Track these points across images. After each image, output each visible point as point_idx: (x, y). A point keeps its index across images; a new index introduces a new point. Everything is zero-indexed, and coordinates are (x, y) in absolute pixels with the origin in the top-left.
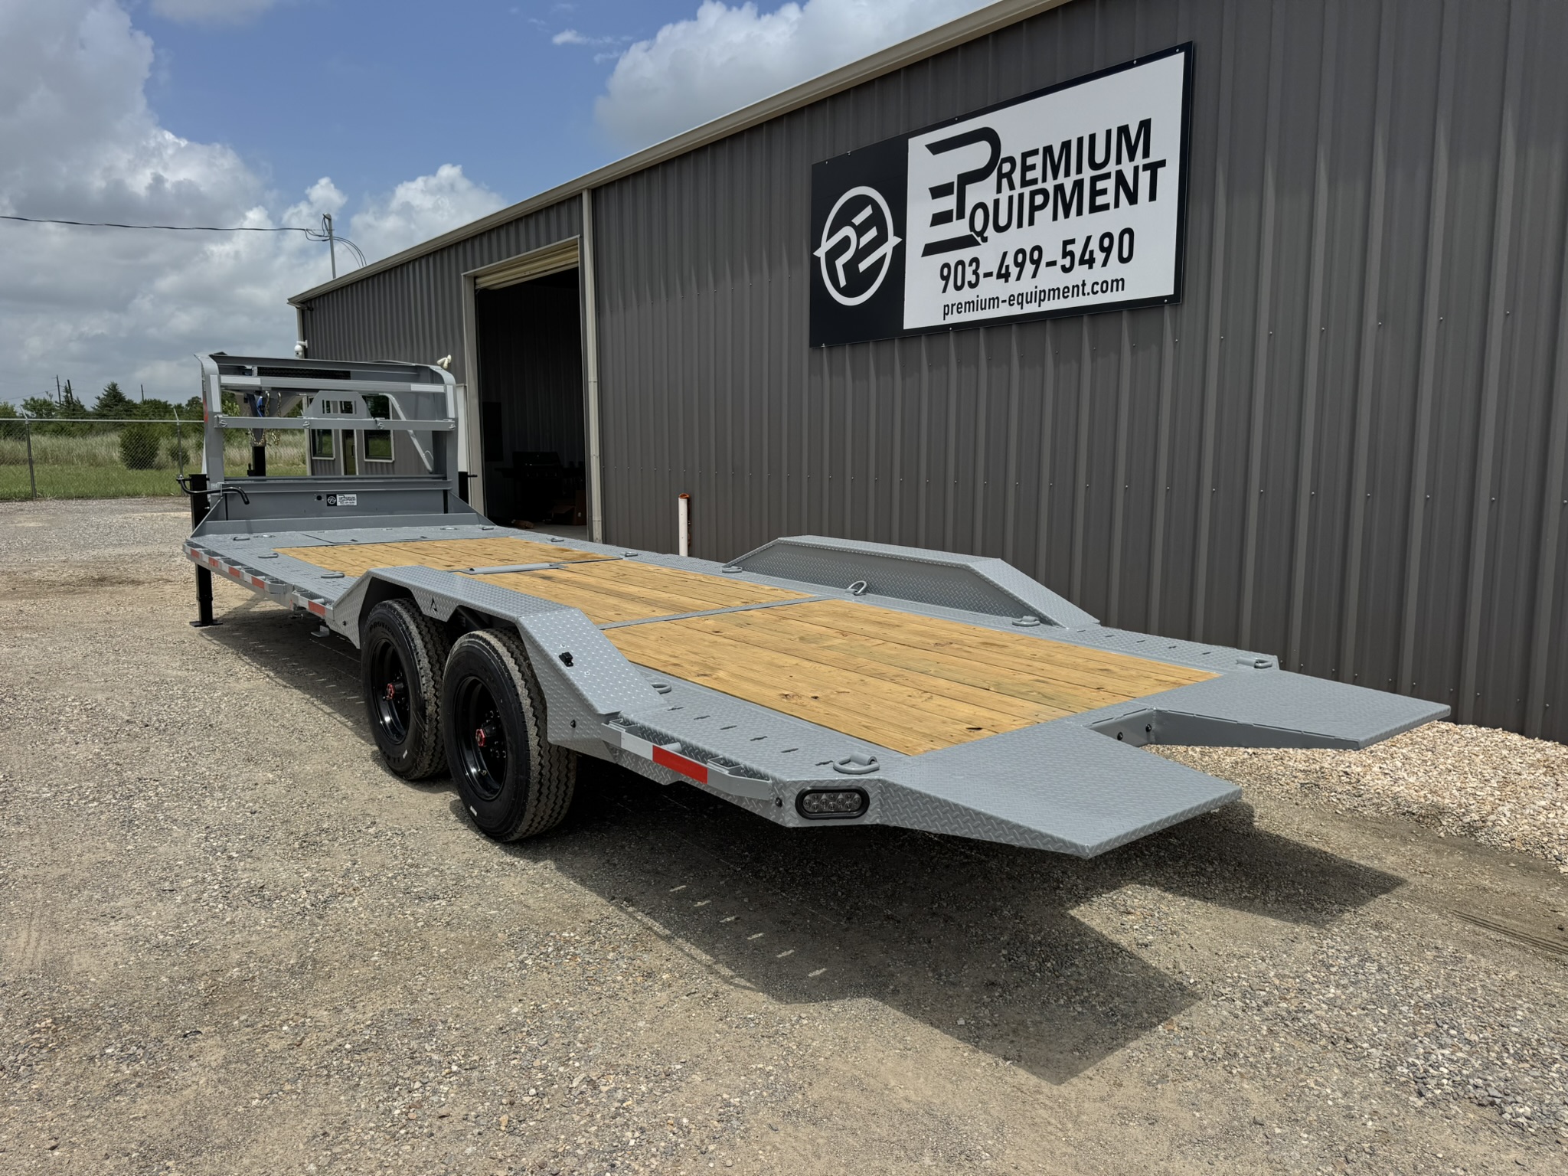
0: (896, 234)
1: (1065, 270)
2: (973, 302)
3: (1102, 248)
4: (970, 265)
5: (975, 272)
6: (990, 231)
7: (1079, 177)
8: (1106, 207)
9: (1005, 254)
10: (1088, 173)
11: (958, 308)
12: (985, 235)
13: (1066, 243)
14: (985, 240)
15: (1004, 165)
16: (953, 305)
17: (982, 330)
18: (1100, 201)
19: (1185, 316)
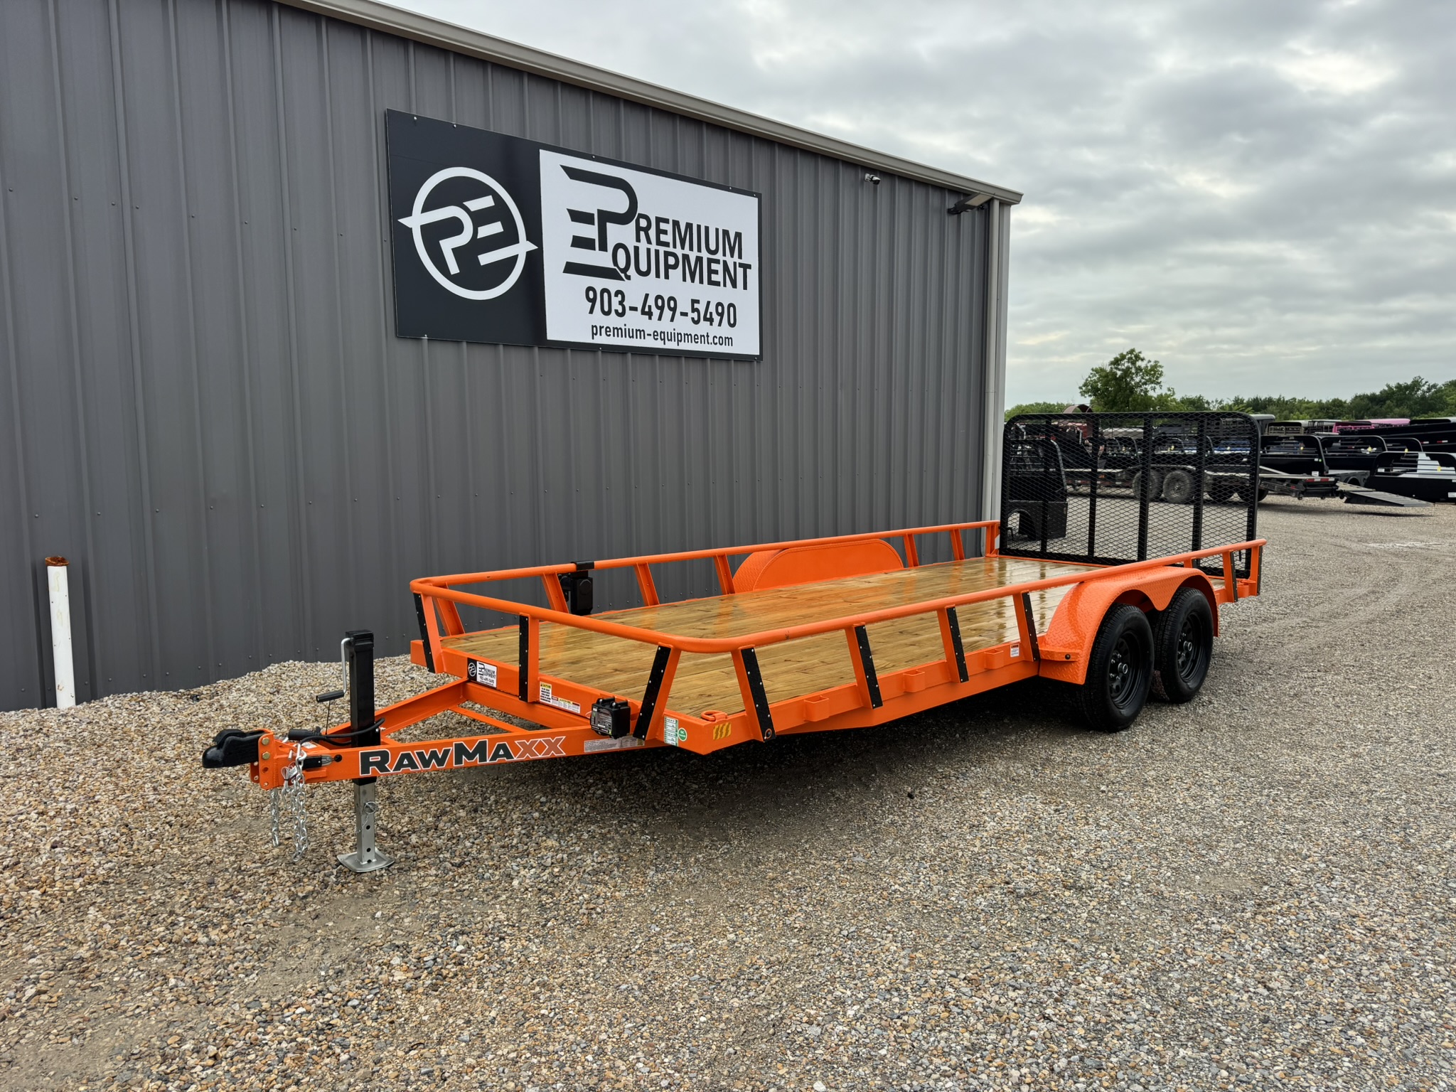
0: (528, 239)
1: (693, 319)
2: (621, 329)
3: (718, 313)
4: (616, 295)
5: (621, 303)
6: (632, 271)
7: (699, 254)
8: (717, 284)
9: (647, 296)
10: (705, 255)
11: (606, 331)
12: (628, 273)
13: (694, 301)
14: (628, 278)
15: (641, 220)
16: (601, 328)
17: (629, 355)
18: (714, 277)
19: (763, 370)
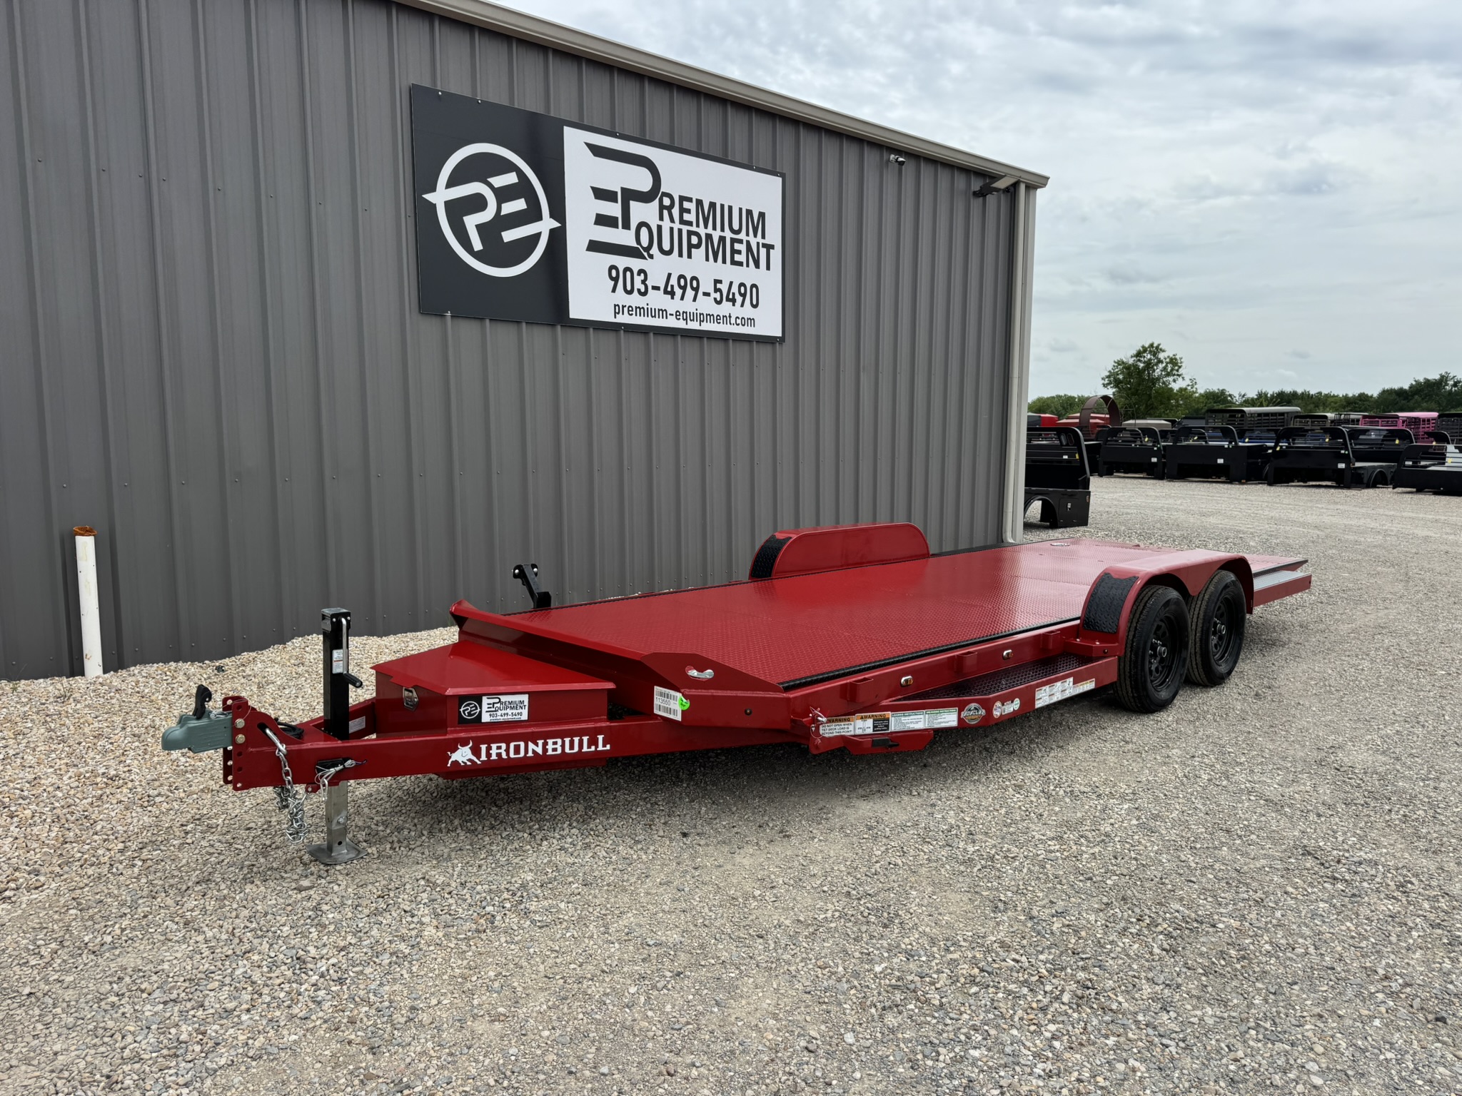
0: (552, 216)
1: (715, 299)
2: (643, 308)
3: (741, 294)
4: (639, 274)
5: (644, 282)
6: (655, 250)
7: (722, 234)
8: (740, 264)
9: (669, 275)
10: (728, 235)
11: (629, 311)
13: (717, 282)
15: (664, 198)
16: (623, 307)
17: (652, 334)
18: (737, 258)
19: (785, 351)
